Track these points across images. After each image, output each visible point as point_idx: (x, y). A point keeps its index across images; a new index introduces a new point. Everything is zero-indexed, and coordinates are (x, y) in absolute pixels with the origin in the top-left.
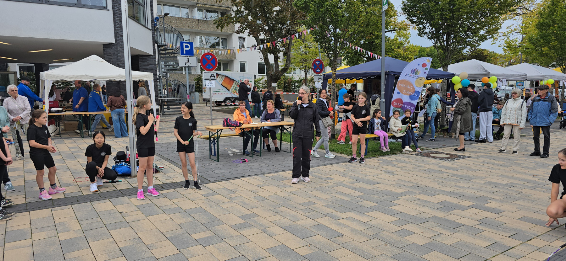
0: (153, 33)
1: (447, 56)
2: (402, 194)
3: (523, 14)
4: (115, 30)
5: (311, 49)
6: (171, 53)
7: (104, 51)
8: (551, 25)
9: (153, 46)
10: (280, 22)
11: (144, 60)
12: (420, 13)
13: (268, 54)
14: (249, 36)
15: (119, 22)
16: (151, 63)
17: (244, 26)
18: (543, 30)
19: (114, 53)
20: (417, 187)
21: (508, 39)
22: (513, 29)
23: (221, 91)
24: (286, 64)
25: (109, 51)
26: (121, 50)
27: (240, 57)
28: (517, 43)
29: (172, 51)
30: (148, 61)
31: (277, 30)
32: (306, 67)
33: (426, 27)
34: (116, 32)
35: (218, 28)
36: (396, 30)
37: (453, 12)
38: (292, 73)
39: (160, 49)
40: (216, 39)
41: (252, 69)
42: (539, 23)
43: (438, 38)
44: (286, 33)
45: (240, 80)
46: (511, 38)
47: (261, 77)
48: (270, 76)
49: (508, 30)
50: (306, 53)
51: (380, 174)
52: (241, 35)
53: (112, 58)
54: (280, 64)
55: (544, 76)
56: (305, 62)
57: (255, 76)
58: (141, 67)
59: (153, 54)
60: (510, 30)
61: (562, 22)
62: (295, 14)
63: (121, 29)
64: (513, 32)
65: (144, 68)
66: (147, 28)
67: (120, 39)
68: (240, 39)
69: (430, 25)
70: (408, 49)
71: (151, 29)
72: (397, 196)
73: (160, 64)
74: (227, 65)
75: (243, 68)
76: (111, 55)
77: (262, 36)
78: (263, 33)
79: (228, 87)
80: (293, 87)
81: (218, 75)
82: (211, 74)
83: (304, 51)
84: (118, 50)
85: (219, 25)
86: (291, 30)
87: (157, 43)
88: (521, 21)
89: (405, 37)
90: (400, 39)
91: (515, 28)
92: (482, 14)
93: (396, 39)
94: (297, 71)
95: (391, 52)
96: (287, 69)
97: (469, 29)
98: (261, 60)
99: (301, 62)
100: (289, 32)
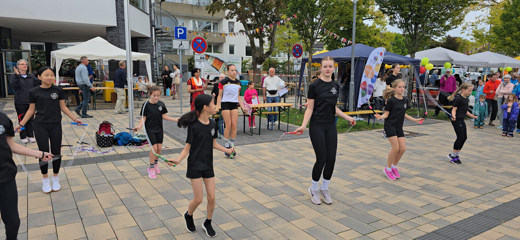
0: (151, 17)
1: (415, 44)
2: (361, 164)
3: (491, 5)
4: (117, 14)
5: (294, 34)
6: (167, 36)
7: (107, 33)
8: (514, 17)
9: (151, 29)
10: (265, 10)
11: (142, 42)
12: (391, 4)
13: (255, 39)
14: (237, 21)
15: (120, 7)
16: (149, 44)
17: (233, 12)
18: (506, 21)
19: (116, 35)
20: (375, 158)
21: (476, 28)
22: (481, 20)
23: (211, 71)
24: (270, 48)
25: (111, 33)
26: (122, 33)
27: (230, 40)
28: (484, 33)
29: (167, 34)
30: (146, 43)
31: (263, 16)
32: (289, 51)
33: (397, 17)
34: (118, 16)
35: (209, 13)
36: (373, 18)
38: (277, 55)
39: (157, 32)
40: (208, 23)
41: (240, 52)
42: (503, 14)
43: (407, 27)
44: (271, 20)
45: (228, 61)
46: (479, 28)
47: (248, 59)
48: (256, 58)
49: (476, 20)
50: (289, 38)
52: (230, 20)
53: (114, 40)
54: (264, 47)
55: (504, 64)
56: (288, 46)
57: (242, 58)
58: (139, 48)
59: (150, 37)
60: (478, 20)
63: (122, 14)
64: (480, 22)
65: (142, 49)
66: (146, 13)
67: (121, 22)
68: (230, 24)
69: (400, 16)
70: (384, 35)
71: (149, 13)
72: (355, 165)
73: (157, 45)
74: (217, 47)
75: (232, 51)
76: (113, 37)
77: (249, 21)
78: (250, 19)
79: (218, 67)
80: (278, 69)
81: (209, 56)
82: (201, 56)
83: (288, 36)
84: (120, 32)
85: (210, 11)
86: (275, 17)
87: (154, 26)
88: (489, 12)
89: (383, 24)
90: (378, 27)
91: (483, 18)
92: (447, 6)
93: (374, 27)
94: (282, 54)
95: (367, 38)
96: (271, 52)
97: (435, 20)
98: (248, 44)
99: (284, 46)
100: (273, 18)
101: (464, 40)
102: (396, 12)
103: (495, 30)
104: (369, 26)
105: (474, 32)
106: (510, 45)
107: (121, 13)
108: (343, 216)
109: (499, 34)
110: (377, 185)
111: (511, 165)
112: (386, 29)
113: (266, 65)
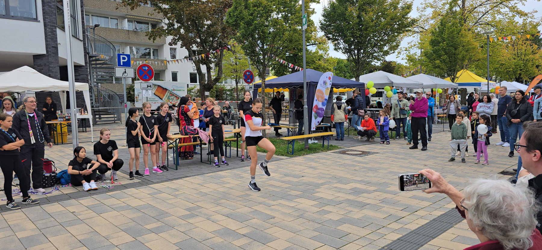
0: (84, 44)
1: (359, 68)
2: (323, 184)
3: (420, 32)
4: (47, 41)
5: (241, 60)
6: (103, 64)
7: (34, 62)
8: (441, 42)
9: (85, 56)
10: (211, 36)
12: (335, 31)
13: (201, 65)
14: (181, 47)
16: (83, 73)
17: (176, 38)
18: (435, 46)
19: (45, 64)
20: (335, 177)
21: (409, 53)
22: (413, 45)
23: (154, 100)
24: (218, 74)
25: (39, 62)
26: (52, 61)
27: (172, 67)
28: (417, 57)
29: (103, 61)
30: (79, 72)
31: (209, 42)
32: (237, 77)
33: (340, 43)
34: (47, 43)
35: (150, 39)
36: (316, 44)
37: (362, 31)
38: (224, 82)
39: (91, 59)
40: (147, 50)
41: (184, 79)
42: (432, 40)
43: (350, 53)
44: (217, 46)
45: (172, 89)
46: (411, 53)
47: (193, 86)
48: (203, 85)
49: (409, 45)
51: (305, 169)
52: (174, 46)
53: (43, 69)
54: (212, 74)
55: (436, 85)
56: (235, 72)
57: (188, 85)
59: (84, 65)
61: (449, 40)
62: (225, 28)
64: (413, 47)
66: (78, 39)
67: (51, 50)
68: (172, 51)
69: (344, 42)
70: (328, 60)
71: (82, 40)
72: (318, 186)
73: (91, 74)
74: (159, 75)
75: (175, 78)
76: (42, 66)
77: (195, 48)
78: (196, 45)
79: (161, 96)
80: (225, 96)
81: (153, 84)
82: (147, 84)
83: (235, 62)
84: (50, 61)
85: (151, 37)
86: (222, 43)
87: (88, 54)
88: (419, 38)
89: (326, 50)
90: (321, 52)
91: (415, 44)
92: (385, 33)
93: (317, 52)
94: (229, 80)
95: (312, 64)
96: (219, 79)
97: (375, 45)
98: (194, 71)
99: (232, 72)
100: (220, 44)
101: (398, 64)
102: (339, 38)
103: (426, 54)
104: (312, 51)
105: (408, 56)
106: (439, 68)
107: (51, 40)
108: (316, 234)
109: (430, 58)
110: (341, 202)
111: (453, 176)
112: (328, 55)
113: (212, 92)
